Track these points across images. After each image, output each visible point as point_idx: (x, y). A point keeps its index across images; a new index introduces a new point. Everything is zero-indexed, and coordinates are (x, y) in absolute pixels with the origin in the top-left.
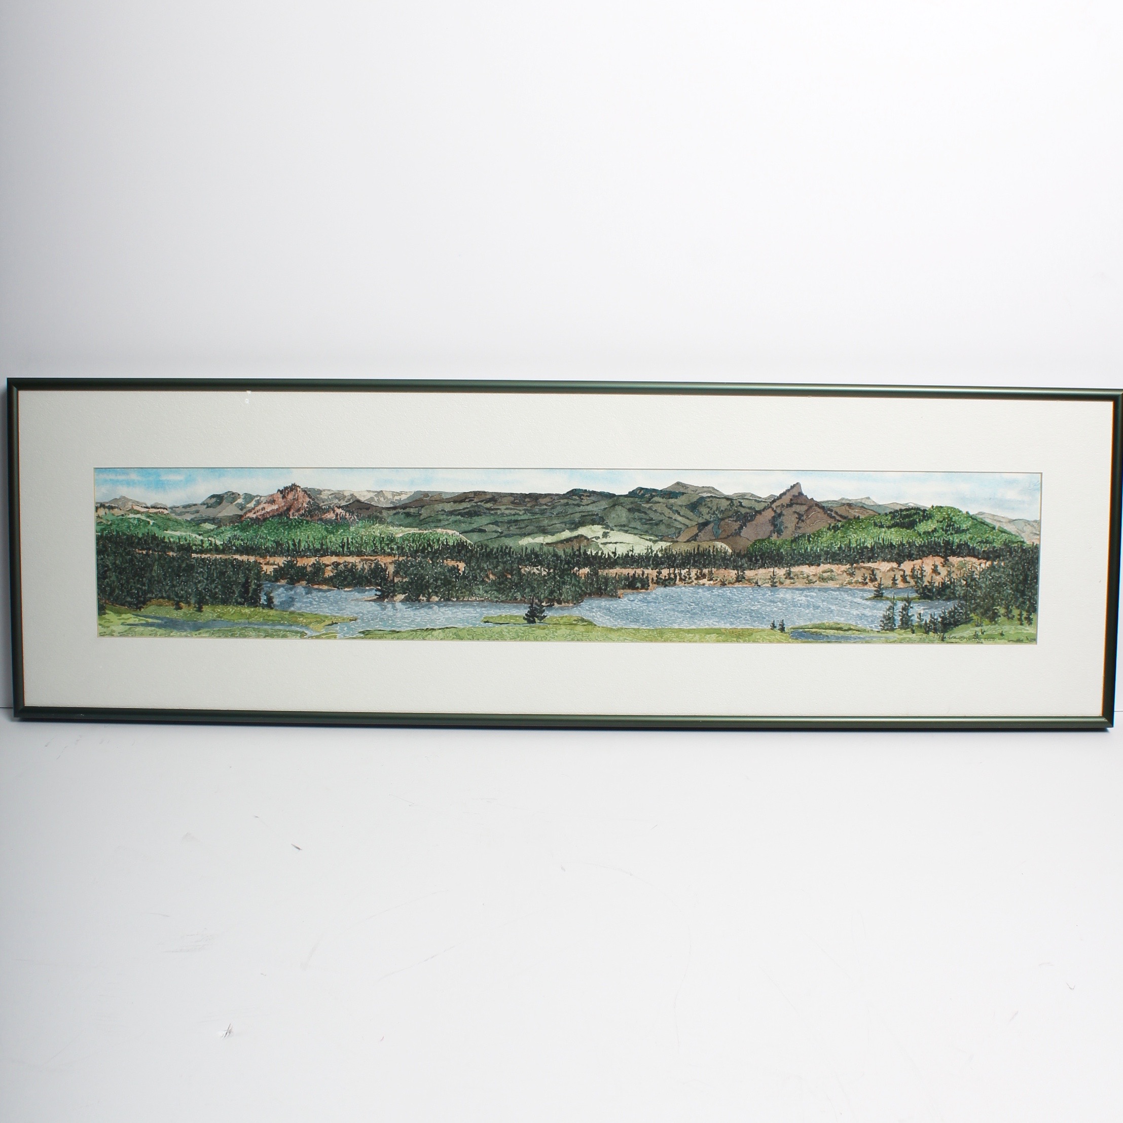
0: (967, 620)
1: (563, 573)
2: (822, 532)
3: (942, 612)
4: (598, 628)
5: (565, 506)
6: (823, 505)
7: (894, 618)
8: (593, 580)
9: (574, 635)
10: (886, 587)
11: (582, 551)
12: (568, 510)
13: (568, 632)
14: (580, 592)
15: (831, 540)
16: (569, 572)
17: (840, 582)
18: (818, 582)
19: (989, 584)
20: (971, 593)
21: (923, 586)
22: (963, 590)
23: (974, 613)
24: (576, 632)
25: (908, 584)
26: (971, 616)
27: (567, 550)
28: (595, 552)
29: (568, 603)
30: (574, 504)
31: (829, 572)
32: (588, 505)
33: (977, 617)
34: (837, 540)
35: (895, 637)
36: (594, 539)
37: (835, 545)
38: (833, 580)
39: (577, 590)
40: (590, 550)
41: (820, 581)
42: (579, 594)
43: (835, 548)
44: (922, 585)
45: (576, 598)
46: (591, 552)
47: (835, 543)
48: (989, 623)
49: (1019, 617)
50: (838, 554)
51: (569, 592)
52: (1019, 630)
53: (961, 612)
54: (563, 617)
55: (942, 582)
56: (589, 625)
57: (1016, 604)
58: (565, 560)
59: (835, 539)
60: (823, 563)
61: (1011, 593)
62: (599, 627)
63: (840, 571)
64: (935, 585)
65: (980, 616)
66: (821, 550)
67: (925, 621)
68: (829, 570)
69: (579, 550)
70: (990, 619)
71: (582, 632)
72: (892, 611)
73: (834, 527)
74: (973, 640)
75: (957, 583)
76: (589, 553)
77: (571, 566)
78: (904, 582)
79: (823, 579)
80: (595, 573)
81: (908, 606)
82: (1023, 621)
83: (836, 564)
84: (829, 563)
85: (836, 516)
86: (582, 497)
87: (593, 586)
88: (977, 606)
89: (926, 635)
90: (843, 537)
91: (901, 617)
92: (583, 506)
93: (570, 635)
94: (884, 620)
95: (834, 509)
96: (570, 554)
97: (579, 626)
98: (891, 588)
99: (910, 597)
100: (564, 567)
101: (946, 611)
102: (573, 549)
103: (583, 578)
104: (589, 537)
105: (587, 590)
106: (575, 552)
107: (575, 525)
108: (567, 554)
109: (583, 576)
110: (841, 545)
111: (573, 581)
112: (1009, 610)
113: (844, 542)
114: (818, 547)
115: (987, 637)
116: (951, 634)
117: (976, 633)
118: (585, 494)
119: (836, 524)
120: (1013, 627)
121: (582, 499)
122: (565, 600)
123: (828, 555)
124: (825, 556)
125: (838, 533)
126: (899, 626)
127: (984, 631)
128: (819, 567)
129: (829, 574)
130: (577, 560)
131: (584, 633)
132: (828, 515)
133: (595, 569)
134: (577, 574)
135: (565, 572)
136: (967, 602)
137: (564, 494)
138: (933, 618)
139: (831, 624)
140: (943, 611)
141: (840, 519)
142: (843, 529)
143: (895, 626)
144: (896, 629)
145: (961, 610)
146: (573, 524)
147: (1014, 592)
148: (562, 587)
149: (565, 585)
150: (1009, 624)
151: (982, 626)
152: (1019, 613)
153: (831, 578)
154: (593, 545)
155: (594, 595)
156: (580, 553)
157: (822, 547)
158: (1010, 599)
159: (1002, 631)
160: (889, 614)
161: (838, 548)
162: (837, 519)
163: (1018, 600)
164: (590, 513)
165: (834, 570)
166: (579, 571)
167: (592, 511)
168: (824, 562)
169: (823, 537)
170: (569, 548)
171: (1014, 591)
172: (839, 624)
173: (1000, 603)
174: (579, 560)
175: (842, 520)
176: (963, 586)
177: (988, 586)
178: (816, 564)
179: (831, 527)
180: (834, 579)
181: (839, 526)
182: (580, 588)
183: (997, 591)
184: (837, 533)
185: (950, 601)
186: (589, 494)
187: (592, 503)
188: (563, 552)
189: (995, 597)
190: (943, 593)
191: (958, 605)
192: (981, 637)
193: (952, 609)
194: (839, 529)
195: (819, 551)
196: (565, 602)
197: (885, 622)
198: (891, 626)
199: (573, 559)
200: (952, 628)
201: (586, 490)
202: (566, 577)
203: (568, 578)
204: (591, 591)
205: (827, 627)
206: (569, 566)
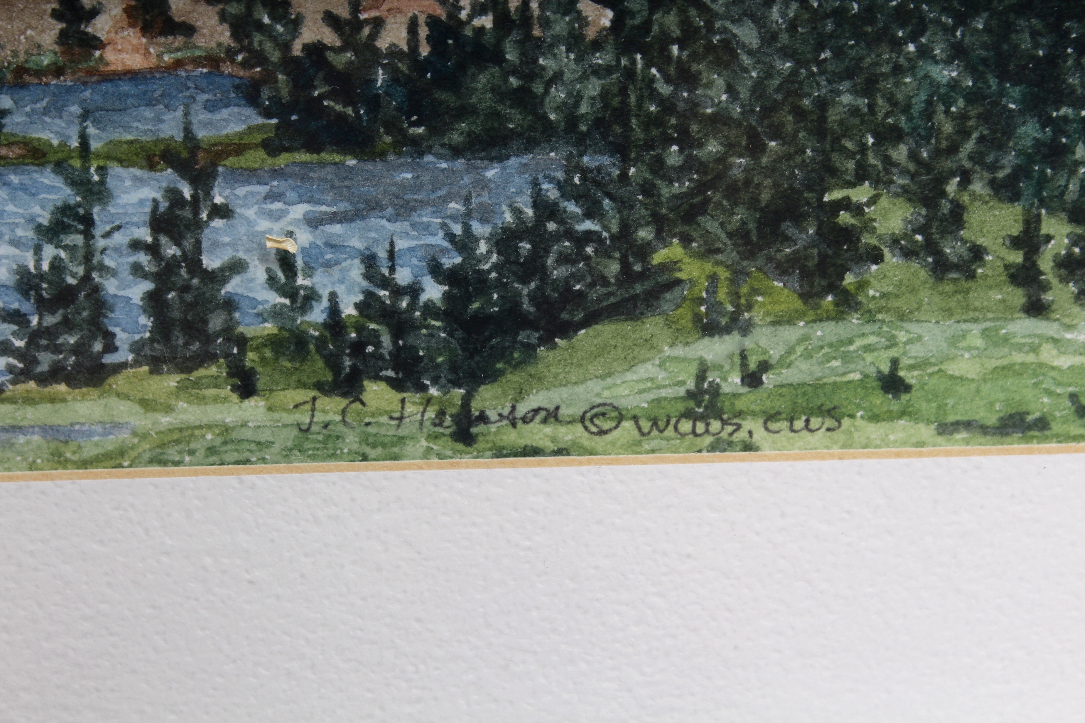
0: (638, 288)
3: (450, 237)
7: (97, 289)
10: (21, 71)
19: (792, 26)
20: (654, 95)
21: (297, 50)
22: (597, 72)
23: (686, 240)
25: (179, 41)
26: (658, 258)
33: (709, 267)
35: (117, 426)
44: (286, 47)
48: (799, 304)
49: (1017, 257)
52: (1019, 348)
53: (589, 236)
55: (433, 22)
57: (993, 168)
61: (954, 85)
64: (383, 43)
65: (731, 256)
67: (325, 303)
70: (806, 275)
72: (78, 239)
74: (686, 426)
75: (546, 23)
78: (146, 30)
81: (195, 202)
82: (1045, 287)
88: (701, 187)
89: (341, 402)
91: (148, 286)
94: (27, 307)
98: (58, 71)
99: (201, 134)
101: (478, 228)
112: (946, 207)
115: (781, 404)
116: (520, 394)
117: (701, 377)
120: (976, 329)
126: (136, 348)
127: (765, 366)
136: (625, 161)
138: (385, 283)
140: (457, 229)
143: (111, 348)
144: (123, 366)
145: (588, 215)
147: (978, 76)
150: (949, 312)
151: (746, 329)
152: (1016, 230)
158: (948, 128)
159: (895, 363)
160: (57, 265)
163: (1009, 132)
171: (971, 69)
173: (872, 160)
176: (597, 45)
177: (784, 38)
183: (849, 74)
185: (501, 159)
189: (833, 115)
190: (443, 96)
191: (560, 186)
192: (740, 404)
193: (517, 212)
197: (35, 321)
198: (77, 350)
200: (530, 349)
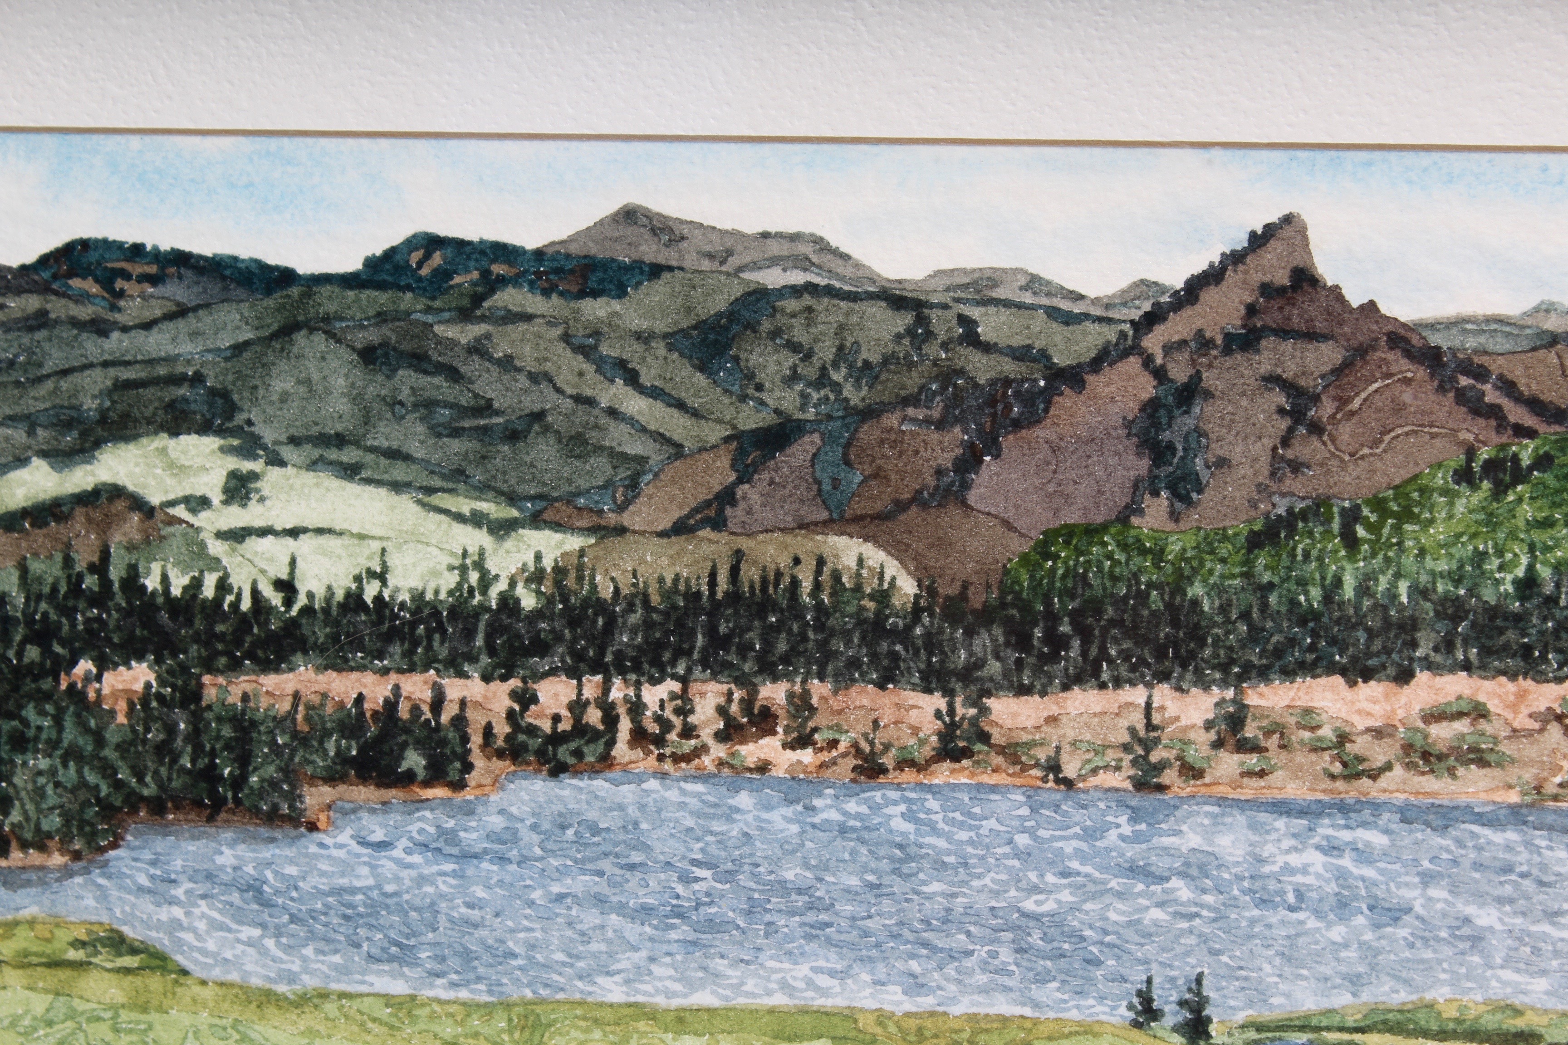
1: (16, 689)
2: (1422, 491)
4: (197, 989)
5: (31, 329)
6: (1435, 339)
8: (171, 730)
9: (70, 1024)
11: (115, 573)
12: (45, 354)
13: (39, 1003)
14: (104, 790)
15: (1474, 536)
16: (46, 684)
17: (1528, 775)
18: (1398, 771)
24: (79, 1005)
27: (36, 567)
28: (186, 580)
29: (42, 848)
30: (75, 323)
31: (1460, 715)
32: (148, 326)
34: (1513, 535)
36: (180, 511)
37: (1501, 568)
38: (1482, 763)
39: (92, 778)
40: (156, 568)
41: (1410, 766)
42: (99, 801)
43: (1498, 582)
45: (82, 823)
46: (165, 579)
47: (1500, 553)
50: (1519, 620)
51: (50, 790)
54: (16, 923)
56: (152, 969)
58: (29, 621)
59: (1501, 535)
60: (1429, 665)
62: (204, 983)
63: (1525, 711)
66: (1420, 592)
68: (1465, 707)
69: (100, 568)
71: (115, 1008)
73: (1492, 467)
76: (152, 583)
77: (58, 649)
79: (1426, 755)
80: (183, 690)
83: (1503, 673)
84: (1467, 666)
85: (1506, 403)
86: (119, 284)
87: (174, 761)
90: (1547, 524)
92: (125, 329)
93: (50, 1024)
95: (1496, 366)
96: (55, 589)
97: (95, 974)
100: (20, 655)
102: (68, 562)
103: (121, 719)
104: (155, 500)
105: (141, 780)
106: (80, 577)
107: (83, 435)
108: (35, 587)
109: (122, 706)
110: (1531, 568)
111: (70, 734)
113: (1547, 549)
114: (1398, 576)
118: (137, 269)
119: (1503, 447)
121: (121, 294)
122: (28, 836)
123: (1456, 619)
124: (1442, 627)
125: (1520, 500)
128: (1407, 690)
129: (1462, 726)
130: (88, 621)
131: (124, 1015)
132: (1461, 397)
133: (184, 669)
134: (92, 695)
135: (29, 685)
137: (24, 268)
139: (1472, 1013)
141: (1529, 420)
142: (1549, 478)
146: (67, 425)
148: (12, 762)
149: (24, 751)
153: (1471, 750)
154: (176, 544)
155: (177, 808)
156: (105, 582)
157: (1424, 578)
161: (1516, 582)
162: (1512, 419)
164: (162, 371)
165: (1493, 706)
166: (99, 678)
167: (170, 360)
168: (1438, 658)
169: (1431, 521)
170: (50, 557)
172: (1518, 1012)
174: (99, 619)
175: (1542, 428)
178: (1391, 671)
179: (1476, 467)
180: (1491, 757)
181: (1526, 460)
182: (107, 770)
184: (1511, 498)
186: (153, 269)
187: (169, 317)
188: (15, 577)
194: (1519, 476)
195: (1404, 599)
196: (24, 846)
199: (69, 613)
201: (137, 250)
202: (30, 712)
203: (42, 713)
204: (161, 787)
205: (1451, 1025)
206: (46, 651)
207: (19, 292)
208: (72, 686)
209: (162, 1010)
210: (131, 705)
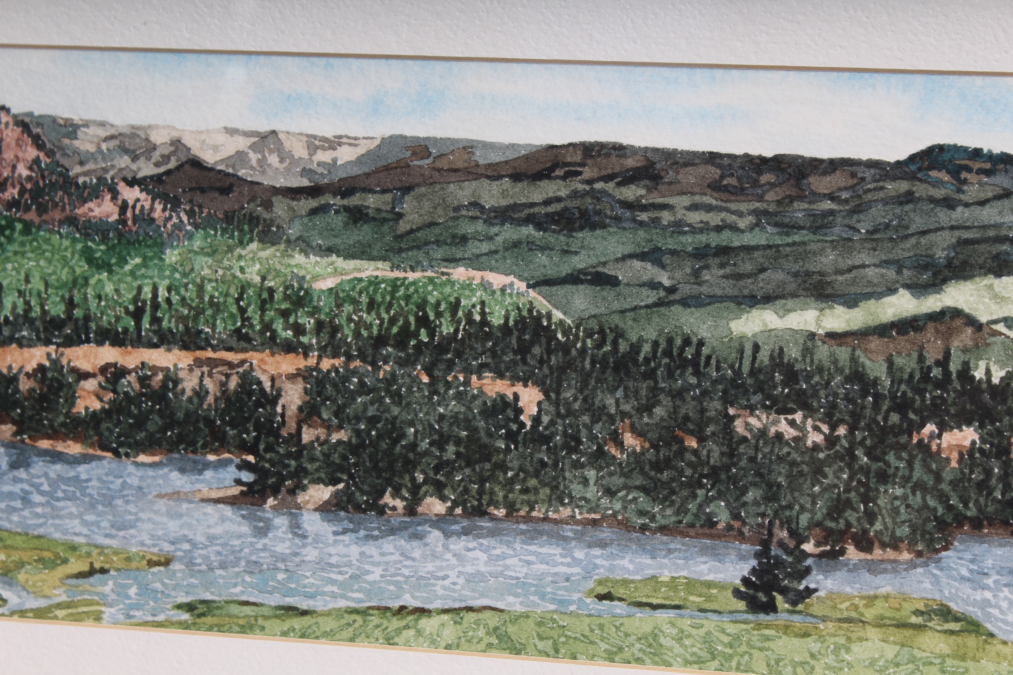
1: (882, 441)
4: (1000, 647)
5: (901, 203)
8: (988, 473)
9: (911, 666)
11: (954, 367)
12: (910, 220)
13: (890, 651)
14: (940, 511)
16: (903, 439)
24: (918, 653)
27: (899, 361)
28: (1003, 373)
29: (896, 548)
30: (932, 200)
32: (982, 203)
36: (1000, 327)
39: (931, 503)
40: (982, 365)
42: (936, 518)
45: (924, 532)
46: (988, 372)
51: (902, 510)
54: (876, 597)
56: (969, 632)
58: (893, 397)
62: (1005, 643)
69: (944, 363)
71: (943, 657)
76: (979, 374)
77: (912, 416)
80: (998, 446)
86: (964, 175)
87: (990, 493)
92: (967, 205)
93: (897, 665)
96: (911, 376)
97: (929, 633)
100: (886, 419)
102: (921, 358)
103: (954, 464)
104: (983, 319)
105: (966, 506)
106: (929, 369)
107: (935, 274)
108: (898, 374)
109: (955, 456)
111: (918, 473)
118: (976, 166)
121: (965, 181)
122: (887, 539)
130: (933, 398)
131: (949, 662)
133: (999, 432)
134: (934, 448)
135: (891, 440)
137: (898, 163)
146: (925, 267)
148: (877, 490)
149: (886, 483)
154: (997, 348)
155: (990, 525)
156: (947, 373)
164: (991, 233)
166: (940, 436)
167: (997, 226)
170: (909, 355)
174: (941, 397)
182: (943, 498)
186: (988, 166)
187: (998, 197)
188: (884, 367)
196: (884, 546)
199: (921, 392)
201: (977, 152)
202: (891, 457)
203: (900, 458)
204: (980, 510)
206: (904, 417)
207: (894, 179)
208: (920, 441)
209: (975, 659)
210: (961, 455)
